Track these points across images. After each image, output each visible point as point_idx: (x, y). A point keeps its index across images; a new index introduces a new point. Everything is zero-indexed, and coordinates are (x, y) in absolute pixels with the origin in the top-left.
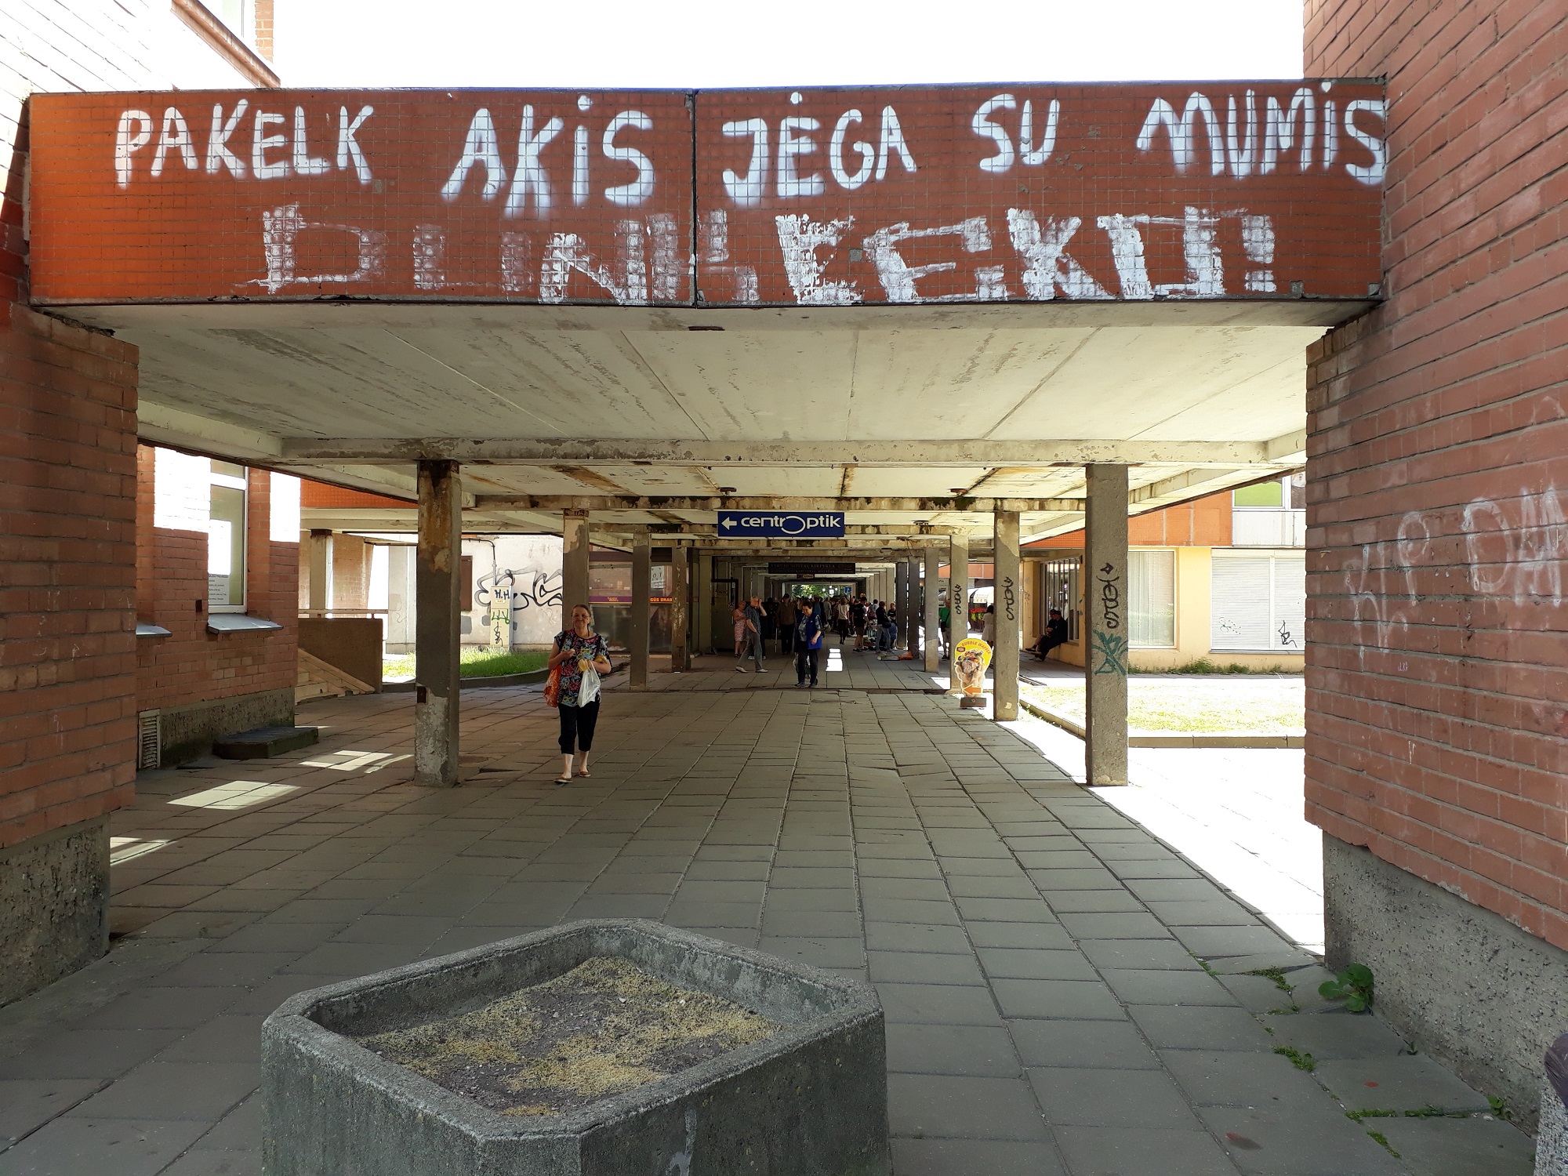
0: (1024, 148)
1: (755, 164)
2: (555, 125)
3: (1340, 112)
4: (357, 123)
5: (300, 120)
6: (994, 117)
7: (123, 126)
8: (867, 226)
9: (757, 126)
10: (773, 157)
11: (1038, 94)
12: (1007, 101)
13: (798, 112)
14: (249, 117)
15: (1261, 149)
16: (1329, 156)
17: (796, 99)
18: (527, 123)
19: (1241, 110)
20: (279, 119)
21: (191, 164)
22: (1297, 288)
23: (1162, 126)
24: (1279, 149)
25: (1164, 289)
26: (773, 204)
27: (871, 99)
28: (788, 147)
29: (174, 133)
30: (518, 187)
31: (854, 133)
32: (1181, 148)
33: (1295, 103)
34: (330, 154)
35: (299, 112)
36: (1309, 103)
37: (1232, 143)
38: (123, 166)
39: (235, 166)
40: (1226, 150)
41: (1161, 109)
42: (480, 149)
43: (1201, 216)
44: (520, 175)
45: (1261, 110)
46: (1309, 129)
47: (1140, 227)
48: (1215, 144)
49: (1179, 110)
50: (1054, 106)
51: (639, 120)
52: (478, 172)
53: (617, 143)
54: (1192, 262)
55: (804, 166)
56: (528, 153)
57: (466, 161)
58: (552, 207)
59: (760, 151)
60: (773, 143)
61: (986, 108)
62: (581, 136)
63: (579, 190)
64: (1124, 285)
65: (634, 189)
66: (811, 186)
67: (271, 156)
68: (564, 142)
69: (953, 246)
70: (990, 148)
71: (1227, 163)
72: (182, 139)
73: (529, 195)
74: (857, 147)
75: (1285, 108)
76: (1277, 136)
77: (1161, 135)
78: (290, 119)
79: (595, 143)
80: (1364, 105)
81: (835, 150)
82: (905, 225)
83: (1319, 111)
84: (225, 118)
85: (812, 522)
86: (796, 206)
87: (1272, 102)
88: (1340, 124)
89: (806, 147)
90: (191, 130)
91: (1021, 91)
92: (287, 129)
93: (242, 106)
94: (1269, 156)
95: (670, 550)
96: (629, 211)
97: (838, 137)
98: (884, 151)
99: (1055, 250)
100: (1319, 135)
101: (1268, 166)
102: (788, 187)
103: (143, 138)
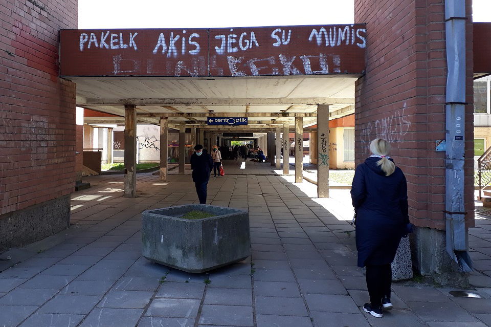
0: (283, 41)
1: (222, 45)
2: (178, 36)
3: (356, 31)
4: (134, 36)
5: (121, 36)
6: (276, 34)
7: (81, 37)
8: (248, 58)
9: (223, 36)
10: (227, 43)
11: (286, 28)
12: (280, 30)
13: (232, 33)
14: (110, 35)
15: (337, 40)
16: (353, 41)
17: (232, 30)
18: (172, 36)
19: (333, 31)
20: (116, 36)
21: (97, 46)
22: (346, 71)
23: (314, 35)
24: (341, 40)
25: (315, 72)
26: (226, 54)
27: (248, 30)
28: (230, 41)
29: (93, 38)
30: (170, 51)
31: (244, 38)
32: (319, 40)
33: (345, 29)
34: (128, 44)
35: (121, 34)
36: (348, 29)
37: (331, 39)
38: (81, 46)
39: (106, 45)
40: (329, 40)
41: (314, 31)
42: (161, 42)
43: (324, 55)
44: (170, 48)
45: (337, 31)
46: (348, 35)
47: (309, 58)
48: (327, 39)
49: (318, 32)
50: (290, 31)
51: (197, 35)
52: (161, 48)
53: (192, 41)
54: (322, 66)
55: (233, 45)
56: (172, 43)
57: (158, 45)
58: (177, 55)
59: (224, 42)
60: (227, 40)
61: (274, 32)
62: (184, 39)
63: (183, 51)
64: (306, 71)
65: (196, 51)
66: (235, 50)
67: (115, 44)
68: (180, 41)
69: (267, 63)
70: (276, 41)
71: (329, 43)
72: (95, 40)
73: (172, 53)
74: (245, 41)
75: (343, 31)
76: (341, 37)
77: (314, 37)
78: (119, 35)
79: (187, 41)
80: (361, 30)
81: (240, 41)
82: (256, 58)
83: (351, 31)
84: (104, 35)
85: (238, 120)
86: (232, 54)
87: (340, 29)
88: (355, 34)
89: (234, 41)
90: (97, 38)
91: (282, 28)
92: (118, 38)
93: (108, 32)
94: (339, 42)
95: (190, 129)
96: (194, 56)
97: (241, 39)
98: (251, 42)
99: (290, 64)
100: (351, 37)
101: (339, 44)
102: (230, 50)
103: (86, 40)
